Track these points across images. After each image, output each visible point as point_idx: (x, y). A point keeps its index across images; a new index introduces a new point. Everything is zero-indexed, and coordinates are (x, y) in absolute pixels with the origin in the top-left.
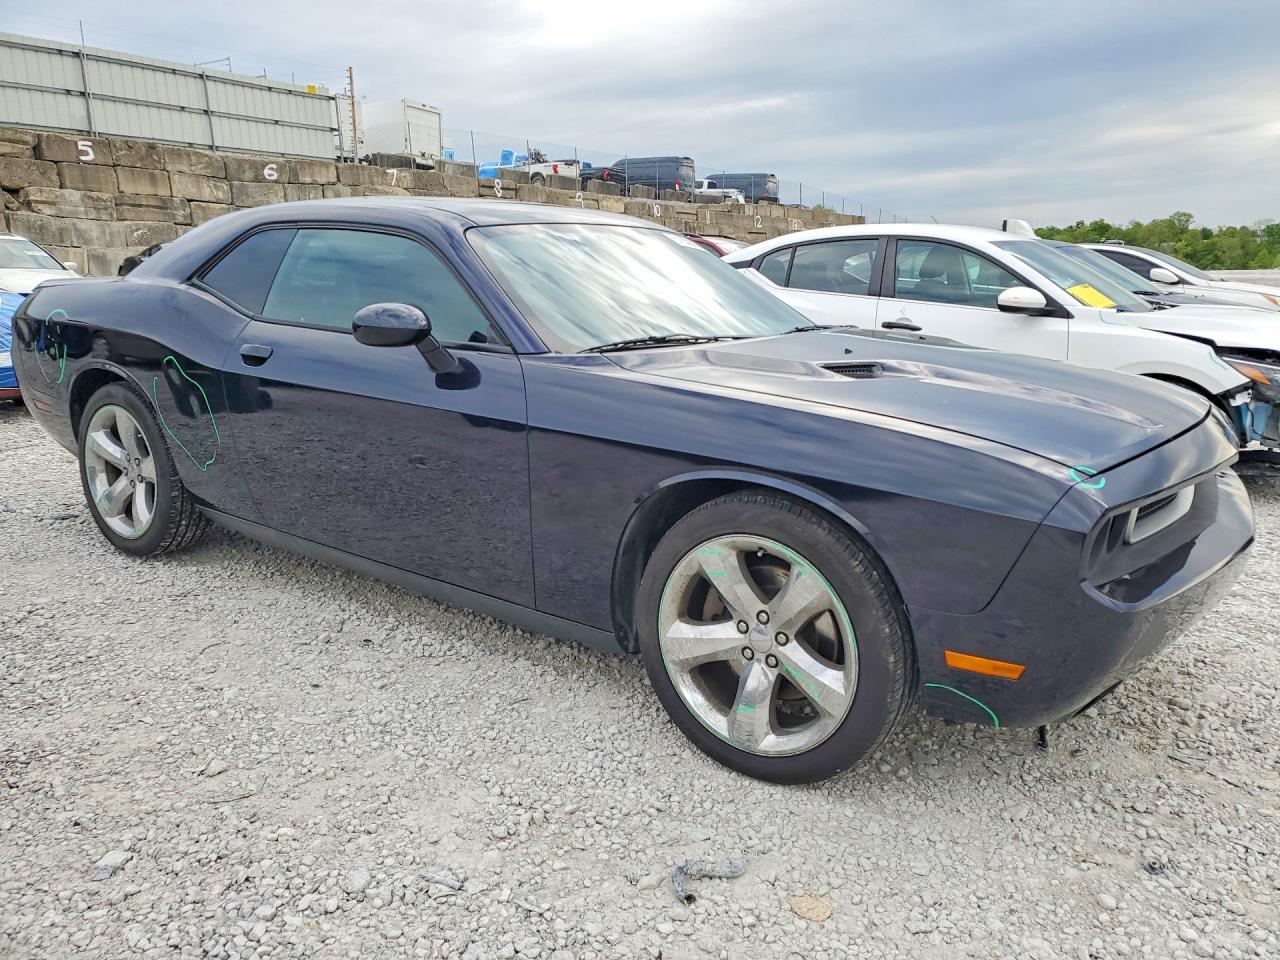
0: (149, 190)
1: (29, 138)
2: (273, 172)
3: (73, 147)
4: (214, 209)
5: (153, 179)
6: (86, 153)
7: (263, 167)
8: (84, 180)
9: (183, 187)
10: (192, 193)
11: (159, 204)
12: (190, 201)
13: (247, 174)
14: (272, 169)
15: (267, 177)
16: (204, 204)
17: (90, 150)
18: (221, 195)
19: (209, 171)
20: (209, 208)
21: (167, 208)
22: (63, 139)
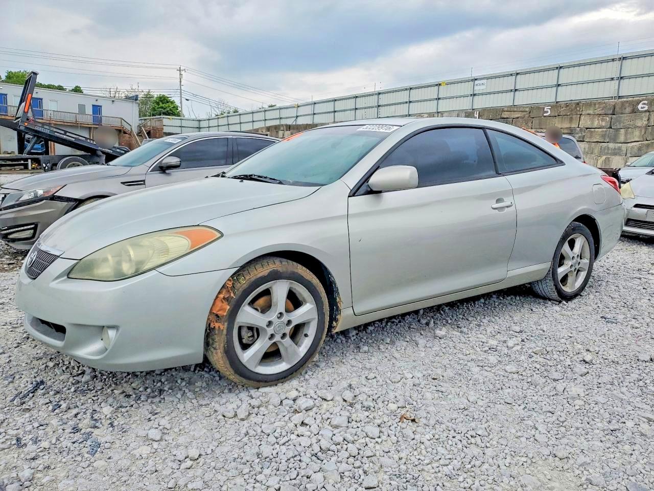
0: (567, 125)
1: (527, 109)
2: (644, 106)
3: (542, 111)
4: (597, 132)
5: (571, 120)
6: (547, 112)
7: (638, 104)
8: (540, 124)
9: (585, 122)
10: (588, 124)
11: (569, 132)
12: (587, 128)
13: (627, 109)
14: (644, 104)
15: (640, 109)
16: (593, 130)
17: (549, 110)
18: (604, 124)
19: (603, 111)
20: (595, 131)
21: (573, 134)
22: (539, 107)
